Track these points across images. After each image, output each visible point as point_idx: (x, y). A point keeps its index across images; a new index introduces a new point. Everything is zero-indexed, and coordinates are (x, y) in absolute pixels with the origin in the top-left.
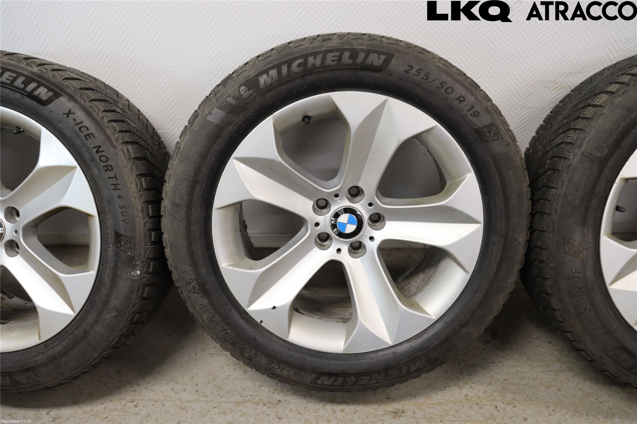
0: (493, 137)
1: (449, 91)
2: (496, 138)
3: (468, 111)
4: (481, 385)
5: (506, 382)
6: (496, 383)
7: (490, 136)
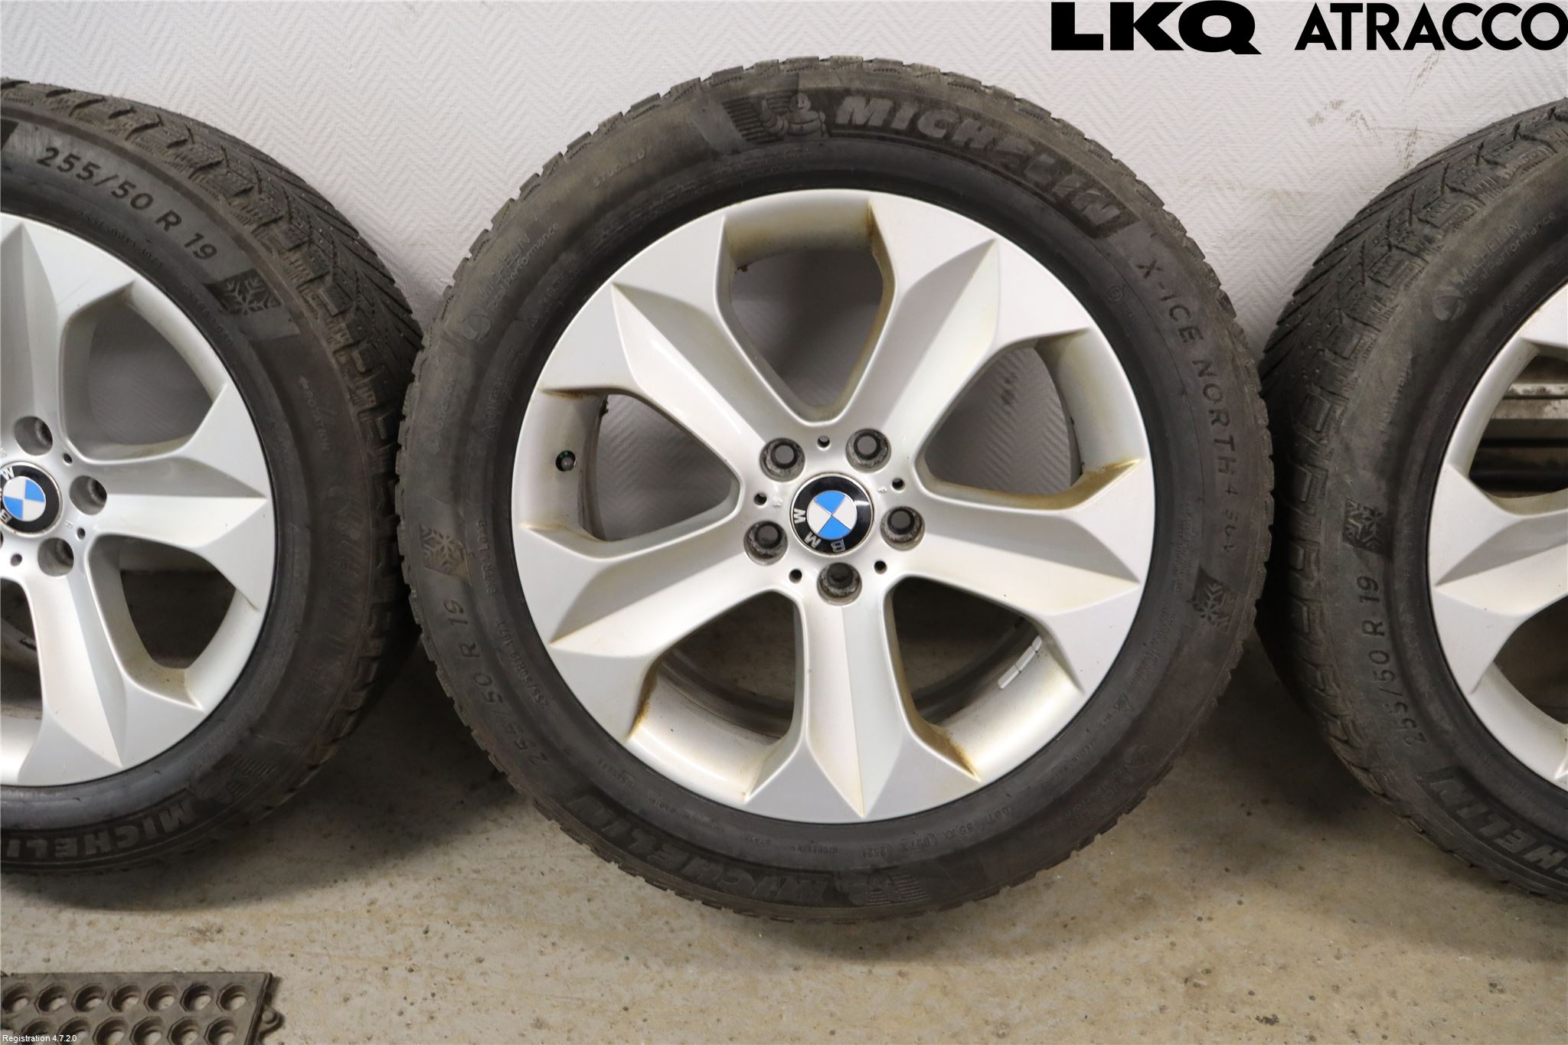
0: (251, 302)
1: (142, 201)
2: (261, 304)
3: (188, 245)
4: (416, 880)
5: (475, 876)
6: (451, 876)
7: (244, 299)
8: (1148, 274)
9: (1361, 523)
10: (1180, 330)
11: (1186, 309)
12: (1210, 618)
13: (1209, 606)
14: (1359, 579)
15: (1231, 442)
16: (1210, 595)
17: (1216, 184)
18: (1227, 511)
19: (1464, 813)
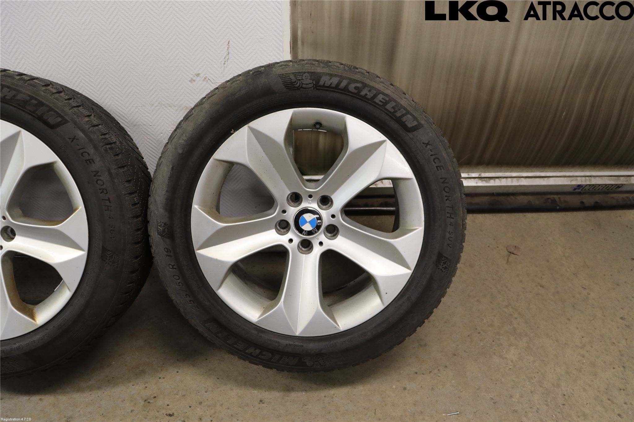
8: (72, 141)
9: (162, 228)
10: (86, 160)
11: (88, 153)
12: (109, 264)
13: (108, 259)
14: (164, 249)
15: (109, 200)
16: (107, 255)
17: (164, 105)
18: (110, 225)
19: (219, 335)
